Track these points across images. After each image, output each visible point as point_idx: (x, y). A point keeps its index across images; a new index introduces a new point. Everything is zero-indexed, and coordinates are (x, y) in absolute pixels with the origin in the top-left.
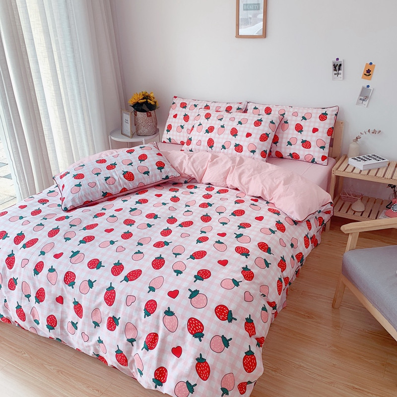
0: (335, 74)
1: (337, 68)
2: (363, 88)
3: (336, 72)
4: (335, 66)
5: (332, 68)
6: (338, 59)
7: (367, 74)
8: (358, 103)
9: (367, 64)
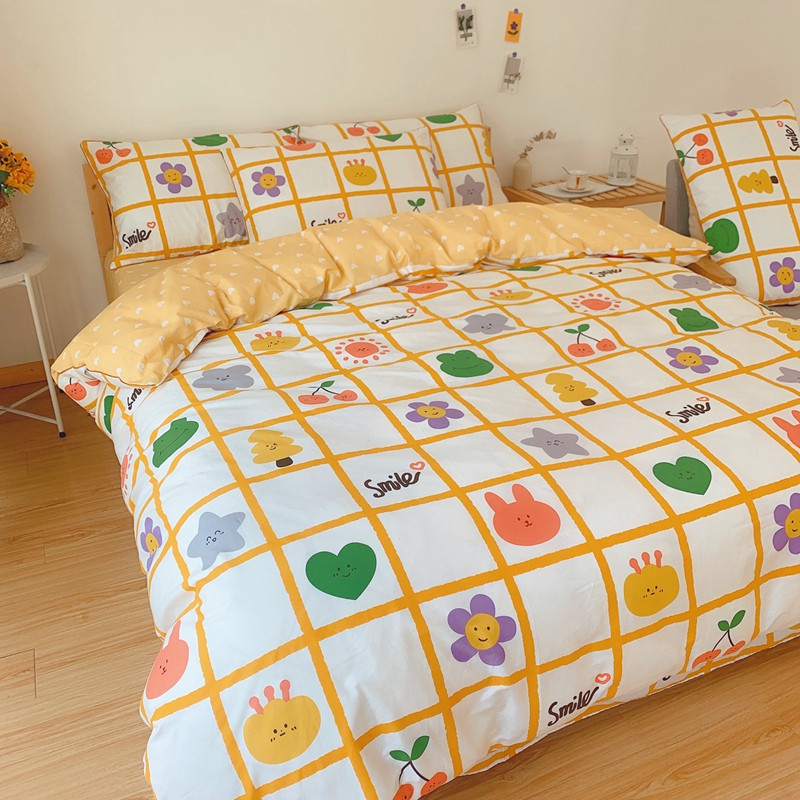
0: (462, 36)
1: (464, 23)
2: (509, 58)
3: (462, 33)
4: (461, 20)
5: (454, 24)
6: (463, 6)
7: (513, 31)
8: (502, 90)
9: (510, 13)
